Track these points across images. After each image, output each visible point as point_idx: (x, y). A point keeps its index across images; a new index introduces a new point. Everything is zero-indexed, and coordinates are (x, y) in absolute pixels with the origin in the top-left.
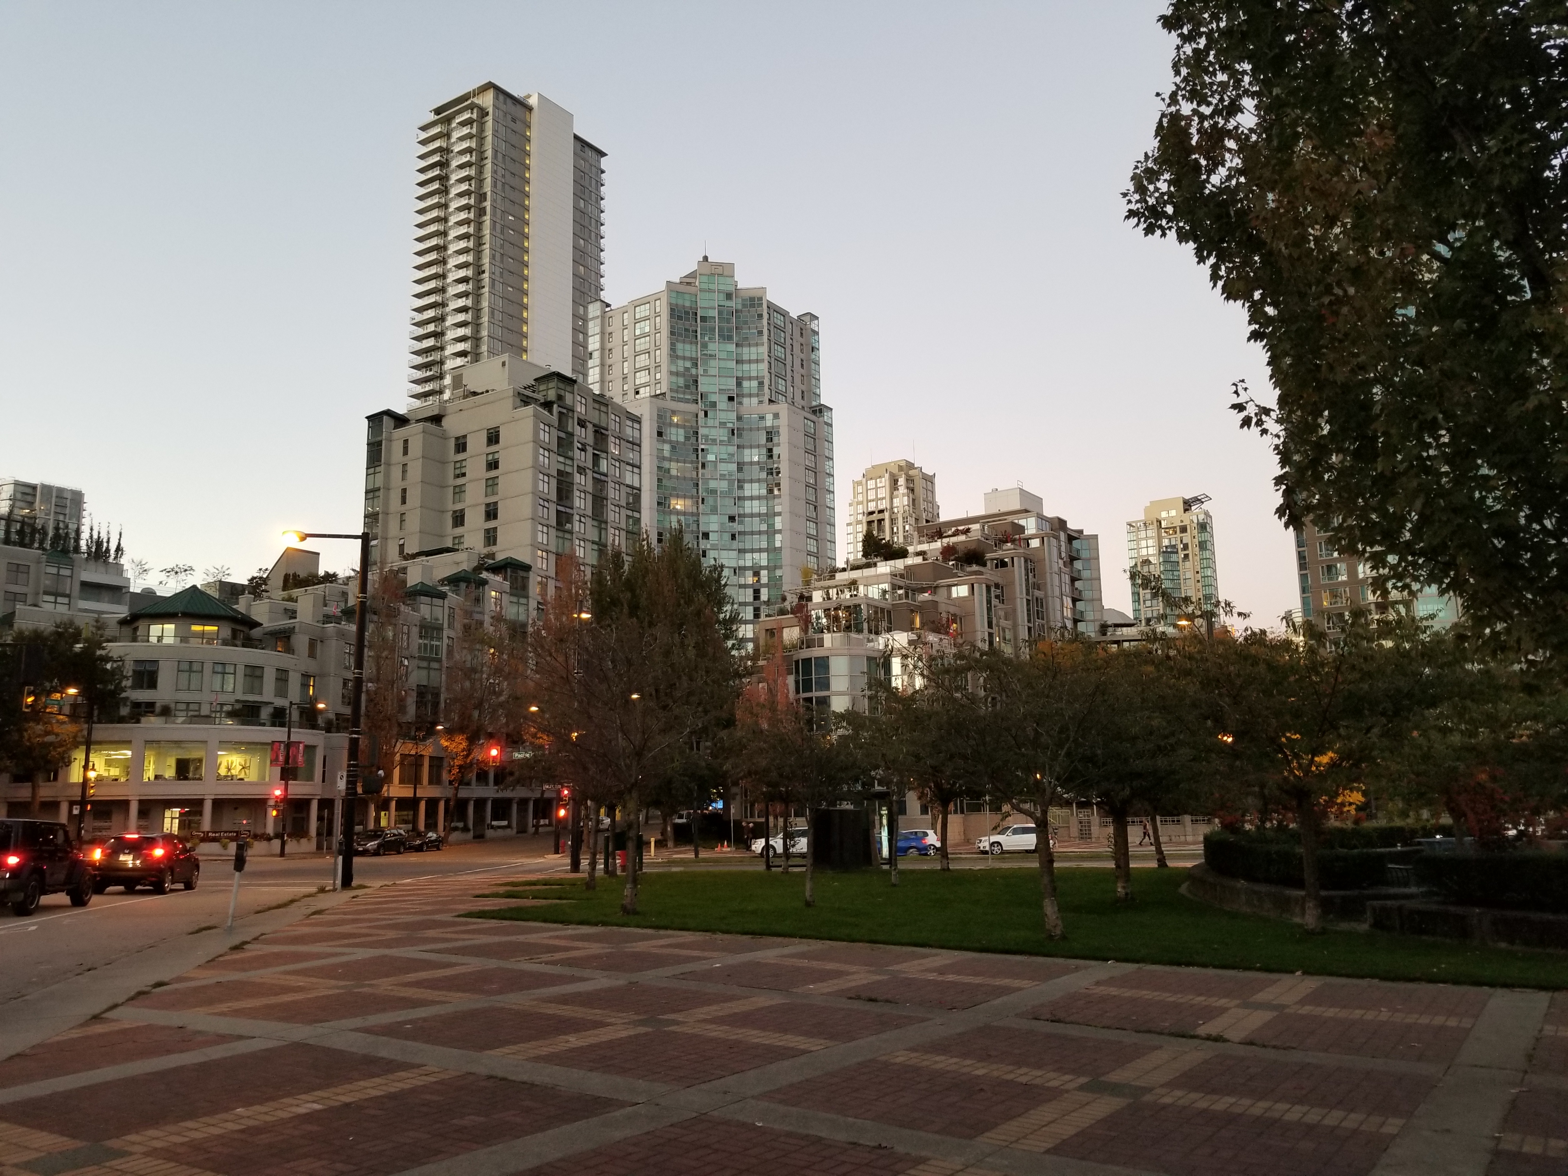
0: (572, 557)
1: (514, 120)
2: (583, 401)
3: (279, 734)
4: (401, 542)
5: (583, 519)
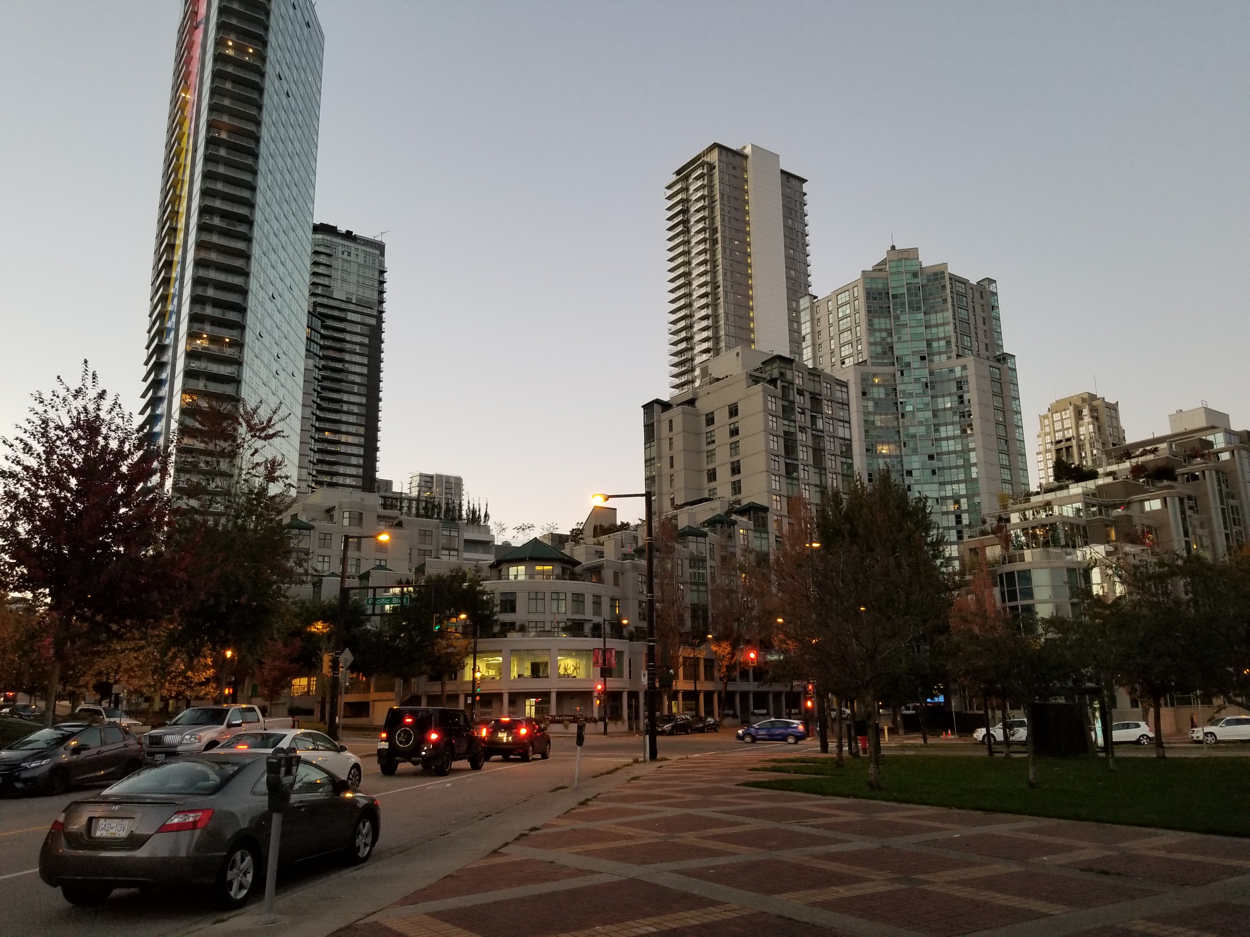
0: (800, 498)
1: (734, 168)
2: (800, 375)
3: (597, 643)
4: (672, 496)
5: (806, 468)
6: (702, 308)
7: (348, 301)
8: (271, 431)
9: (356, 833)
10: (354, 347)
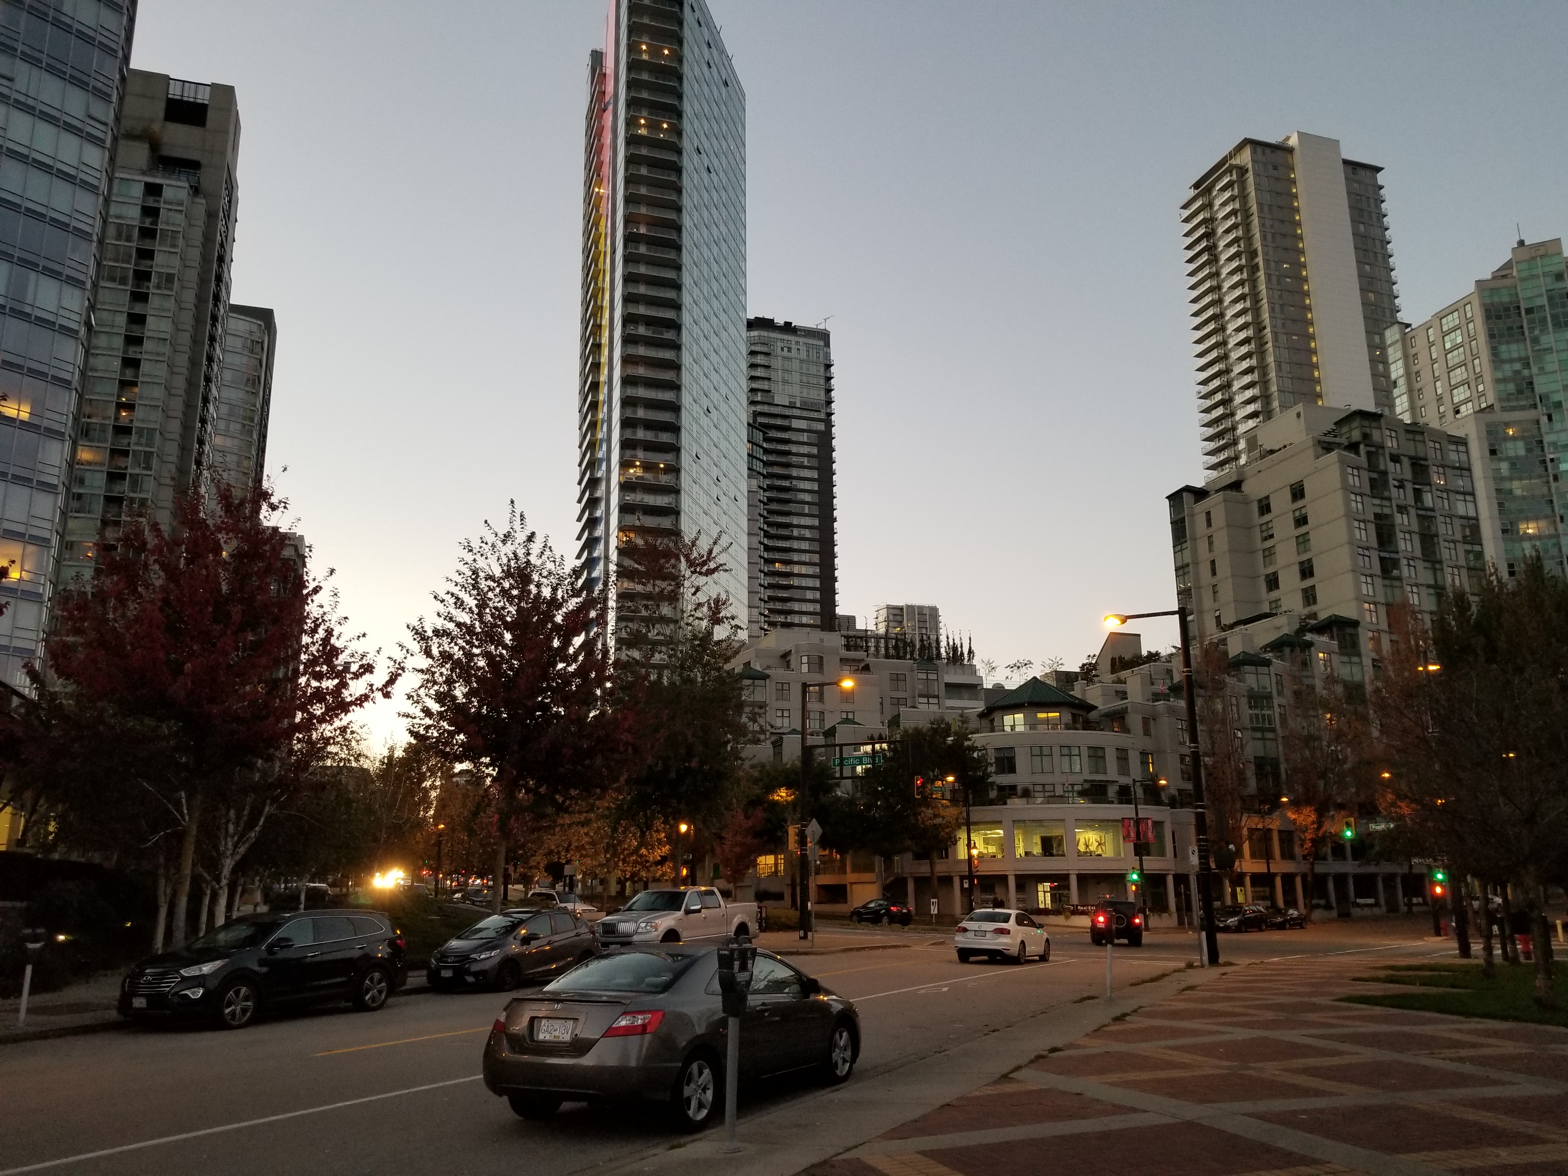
0: (1405, 604)
1: (1275, 168)
2: (1393, 434)
3: (1127, 811)
4: (1217, 614)
5: (1411, 563)
6: (1242, 358)
7: (792, 406)
8: (712, 565)
9: (832, 1045)
10: (801, 459)
